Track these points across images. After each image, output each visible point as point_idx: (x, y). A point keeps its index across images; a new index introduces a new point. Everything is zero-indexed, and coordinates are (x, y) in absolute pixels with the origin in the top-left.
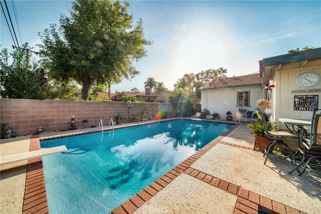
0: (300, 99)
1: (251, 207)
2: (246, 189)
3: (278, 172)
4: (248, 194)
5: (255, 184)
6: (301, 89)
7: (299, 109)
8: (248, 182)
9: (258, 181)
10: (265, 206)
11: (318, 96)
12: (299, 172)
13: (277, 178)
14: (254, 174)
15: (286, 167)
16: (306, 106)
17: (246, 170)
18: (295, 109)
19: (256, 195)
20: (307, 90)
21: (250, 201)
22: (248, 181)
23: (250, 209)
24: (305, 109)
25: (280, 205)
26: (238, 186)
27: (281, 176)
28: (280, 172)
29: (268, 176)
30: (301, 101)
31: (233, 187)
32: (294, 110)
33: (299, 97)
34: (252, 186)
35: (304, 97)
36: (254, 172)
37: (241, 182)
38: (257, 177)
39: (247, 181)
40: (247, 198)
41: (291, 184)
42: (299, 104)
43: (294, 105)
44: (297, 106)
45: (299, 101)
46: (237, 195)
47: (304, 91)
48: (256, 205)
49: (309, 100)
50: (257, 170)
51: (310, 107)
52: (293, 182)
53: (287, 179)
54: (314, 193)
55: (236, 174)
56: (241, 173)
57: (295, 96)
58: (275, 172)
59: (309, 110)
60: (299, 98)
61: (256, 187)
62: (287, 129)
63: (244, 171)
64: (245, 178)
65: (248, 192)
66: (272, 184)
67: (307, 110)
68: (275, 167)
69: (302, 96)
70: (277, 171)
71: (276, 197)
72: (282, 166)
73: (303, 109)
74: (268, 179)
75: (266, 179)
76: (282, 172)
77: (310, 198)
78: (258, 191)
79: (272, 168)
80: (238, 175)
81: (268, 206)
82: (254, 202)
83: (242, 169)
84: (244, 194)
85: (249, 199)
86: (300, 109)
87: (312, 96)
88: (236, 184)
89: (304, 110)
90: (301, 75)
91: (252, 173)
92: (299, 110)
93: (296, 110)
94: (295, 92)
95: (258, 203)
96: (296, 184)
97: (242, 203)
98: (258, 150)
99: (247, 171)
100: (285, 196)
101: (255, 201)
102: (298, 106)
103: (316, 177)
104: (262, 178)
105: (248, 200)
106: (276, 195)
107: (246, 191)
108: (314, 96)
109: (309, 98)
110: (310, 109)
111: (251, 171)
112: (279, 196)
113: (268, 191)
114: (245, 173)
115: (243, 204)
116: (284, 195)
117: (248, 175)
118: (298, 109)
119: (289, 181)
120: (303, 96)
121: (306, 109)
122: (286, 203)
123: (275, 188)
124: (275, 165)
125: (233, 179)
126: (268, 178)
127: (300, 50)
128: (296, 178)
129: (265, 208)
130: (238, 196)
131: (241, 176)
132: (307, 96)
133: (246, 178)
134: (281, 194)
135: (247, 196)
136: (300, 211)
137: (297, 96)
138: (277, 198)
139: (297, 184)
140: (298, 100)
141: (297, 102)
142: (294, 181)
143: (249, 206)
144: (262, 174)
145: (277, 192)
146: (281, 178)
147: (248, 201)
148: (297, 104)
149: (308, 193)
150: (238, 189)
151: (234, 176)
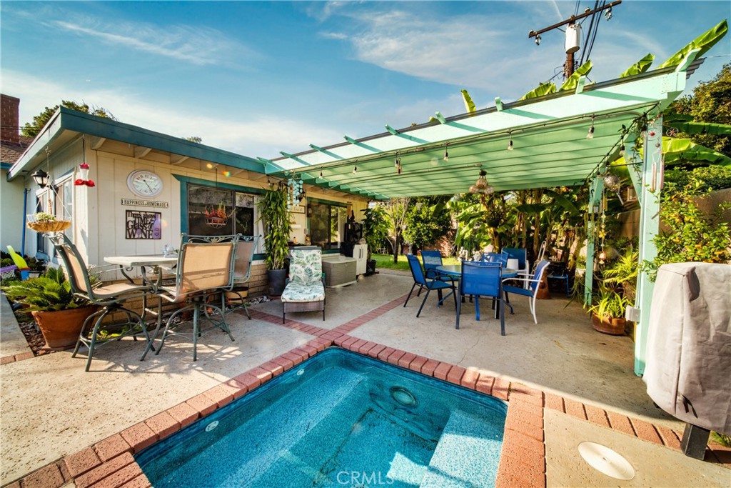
0: (136, 217)
1: (119, 467)
2: (80, 449)
3: (123, 370)
4: (94, 454)
5: (95, 423)
6: (137, 199)
7: (134, 236)
8: (75, 432)
9: (97, 410)
10: (142, 440)
11: (160, 213)
12: (153, 350)
13: (128, 380)
14: (78, 406)
15: (130, 353)
16: (145, 231)
17: (49, 411)
18: (128, 237)
19: (114, 439)
20: (145, 203)
21: (107, 461)
22: (75, 429)
23: (118, 473)
24: (144, 237)
25: (160, 415)
26: (54, 462)
27: (133, 372)
28: (126, 367)
29: (110, 387)
30: (137, 222)
31: (41, 478)
32: (126, 238)
33: (133, 212)
34: (90, 431)
35: (142, 214)
36: (74, 401)
37: (55, 446)
38: (89, 406)
39: (70, 432)
40: (99, 462)
41: (154, 374)
42: (135, 227)
43: (126, 229)
44: (131, 231)
45: (135, 221)
46: (68, 481)
47: (141, 203)
48: (124, 455)
49: (149, 220)
50: (79, 392)
51: (151, 232)
52: (155, 370)
53: (144, 372)
54: (187, 366)
55: (24, 442)
56: (41, 428)
57: (127, 211)
58: (118, 373)
59: (149, 238)
60: (133, 215)
61: (101, 426)
62: (125, 278)
63: (44, 418)
64: (59, 429)
65: (91, 451)
66: (127, 397)
67: (146, 238)
68: (112, 364)
69: (138, 213)
70: (121, 369)
71: (147, 411)
72: (123, 356)
73: (140, 236)
74: (114, 394)
75: (110, 397)
76: (129, 364)
77: (185, 377)
78: (110, 428)
79: (109, 370)
80: (35, 439)
81: (146, 435)
82: (117, 453)
83: (33, 417)
84: (83, 463)
85: (104, 459)
86: (136, 236)
87: (153, 214)
88: (46, 462)
89: (142, 238)
90: (136, 171)
91: (72, 407)
92: (134, 238)
93: (130, 238)
94: (128, 202)
95: (127, 447)
96: (162, 371)
97: (93, 482)
98: (46, 350)
99: (54, 411)
100: (158, 398)
101: (119, 449)
102: (133, 231)
103: (176, 345)
104: (102, 401)
105: (102, 463)
106: (145, 407)
107: (84, 452)
108: (156, 213)
109: (148, 216)
110: (151, 237)
111: (65, 404)
112: (151, 405)
113: (128, 414)
114: (51, 422)
115: (98, 481)
116: (155, 398)
117: (64, 418)
118: (132, 237)
119: (148, 373)
120: (140, 212)
121: (145, 235)
122: (165, 407)
123: (137, 399)
124: (109, 360)
125: (25, 460)
126: (113, 391)
127: (91, 111)
128: (155, 361)
129: (143, 442)
130: (71, 480)
131: (44, 435)
132: (146, 212)
133: (63, 427)
134: (151, 400)
135: (95, 457)
136: (186, 402)
137: (131, 211)
138: (149, 411)
139: (162, 369)
140: (132, 219)
141: (130, 224)
142: (156, 367)
143: (113, 470)
144: (97, 393)
145: (144, 401)
146: (135, 376)
147: (104, 466)
148: (130, 227)
149: (180, 372)
150: (59, 468)
151: (21, 451)
